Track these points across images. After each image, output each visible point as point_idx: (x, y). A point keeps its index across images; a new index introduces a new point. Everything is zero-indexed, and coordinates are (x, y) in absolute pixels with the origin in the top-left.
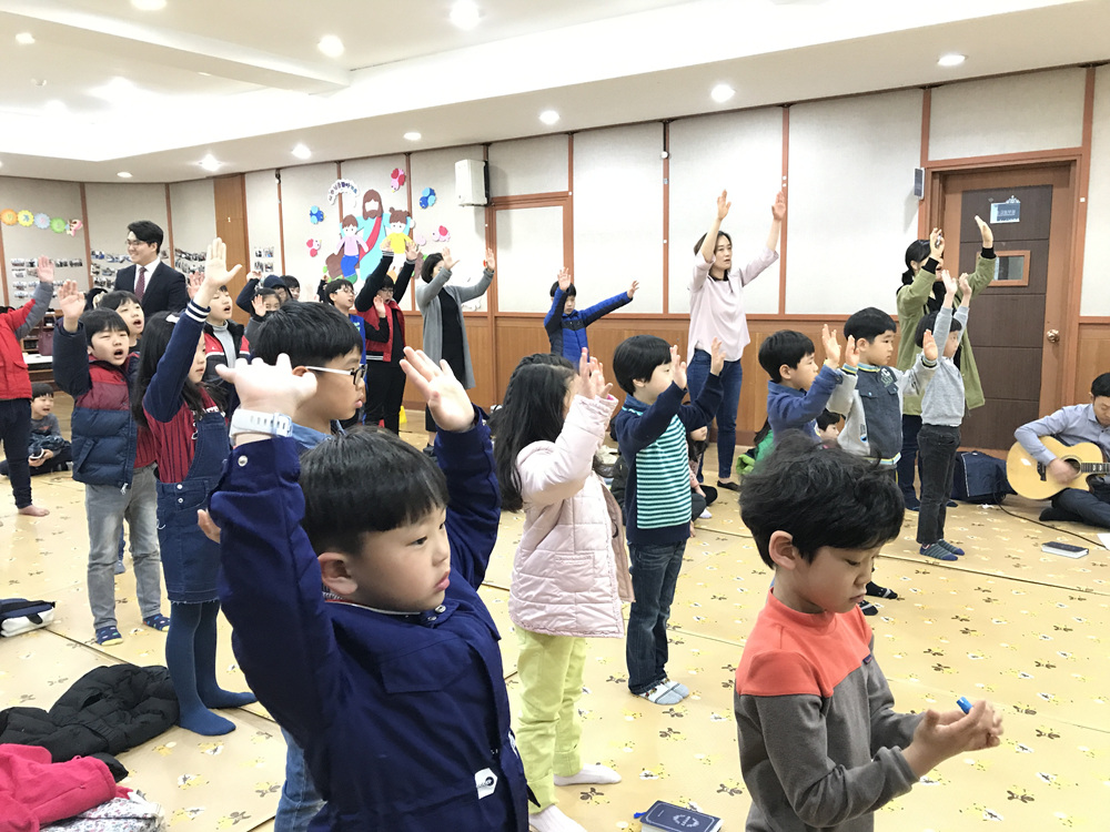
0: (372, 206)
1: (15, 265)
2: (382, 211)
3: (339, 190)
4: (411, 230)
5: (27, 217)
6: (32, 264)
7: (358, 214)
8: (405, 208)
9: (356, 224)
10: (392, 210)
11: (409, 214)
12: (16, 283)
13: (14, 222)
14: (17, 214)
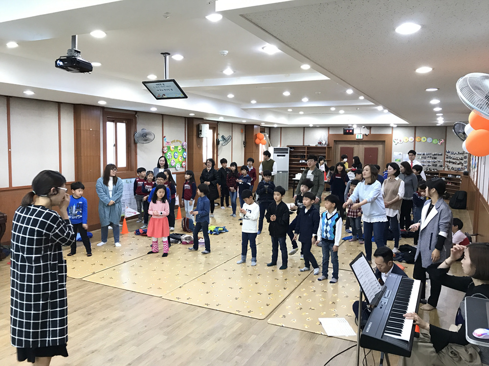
5: (424, 139)
6: (424, 155)
13: (420, 141)
14: (421, 138)
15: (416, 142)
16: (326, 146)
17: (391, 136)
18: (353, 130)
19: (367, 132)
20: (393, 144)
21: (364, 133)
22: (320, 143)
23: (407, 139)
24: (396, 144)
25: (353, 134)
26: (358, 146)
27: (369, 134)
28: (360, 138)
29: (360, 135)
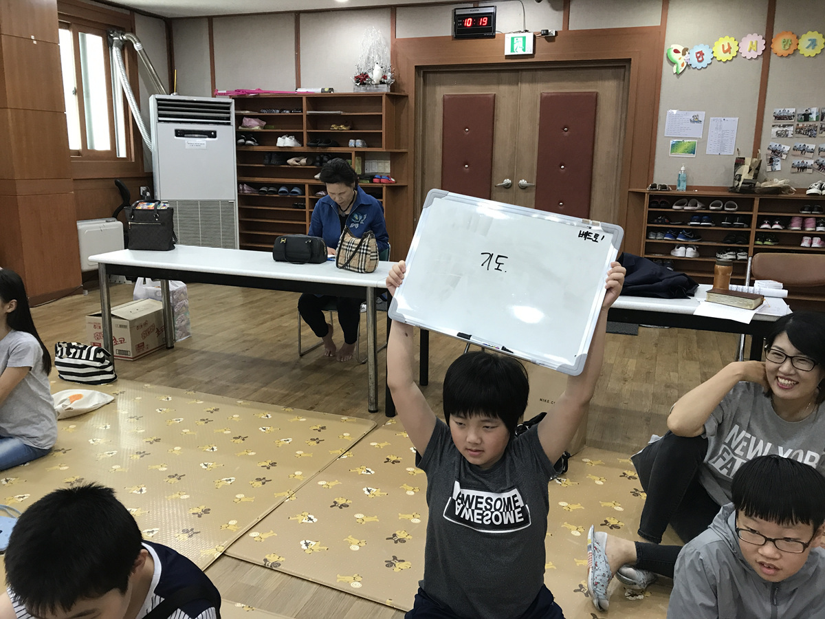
1: (778, 118)
5: (813, 43)
6: (806, 117)
12: (774, 145)
13: (791, 51)
14: (798, 38)
15: (773, 58)
16: (385, 89)
17: (656, 37)
18: (492, 17)
19: (550, 21)
20: (668, 71)
21: (539, 28)
22: (362, 79)
23: (734, 45)
24: (678, 75)
25: (493, 37)
26: (514, 88)
27: (560, 28)
28: (524, 50)
29: (524, 38)
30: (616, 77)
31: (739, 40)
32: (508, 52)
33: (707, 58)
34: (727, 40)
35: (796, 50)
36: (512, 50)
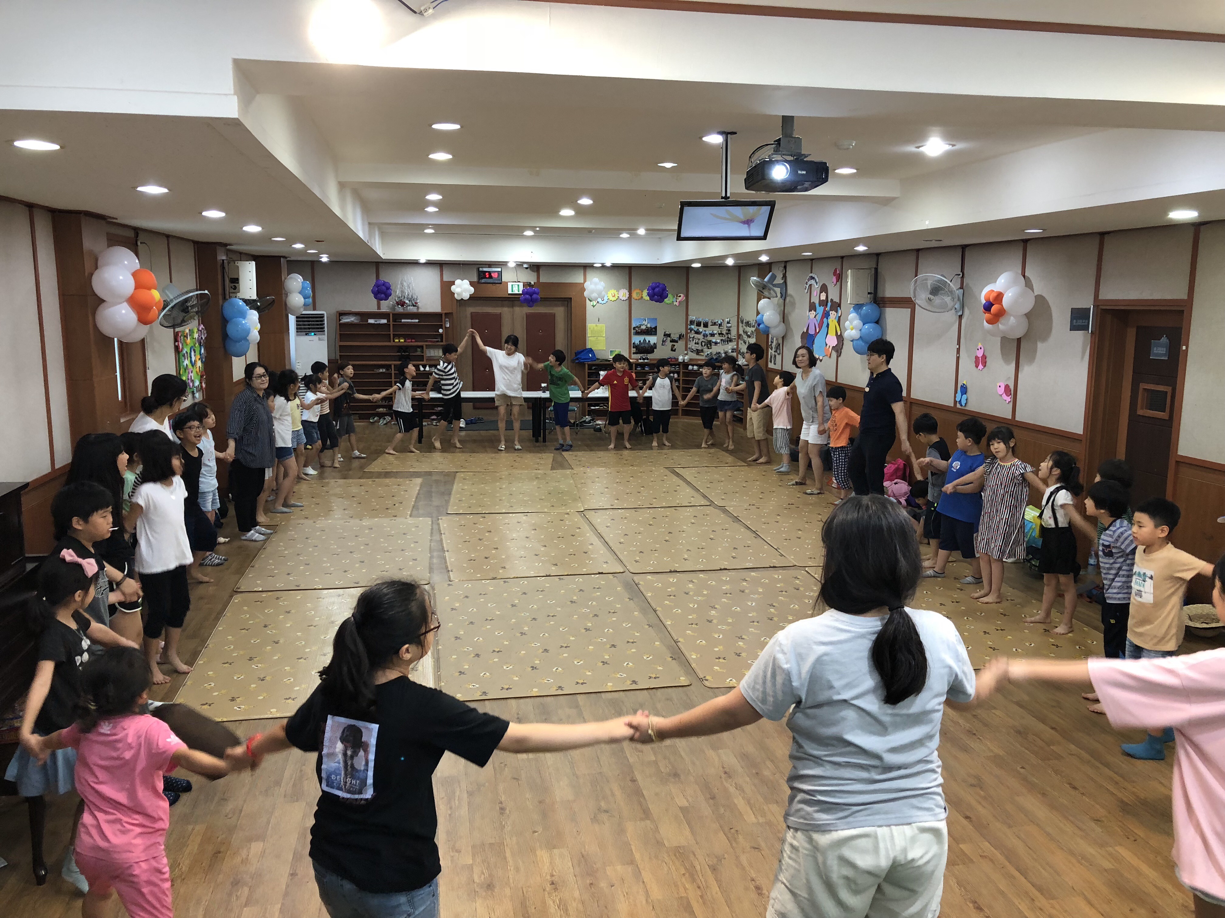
0: (823, 297)
2: (827, 302)
3: (809, 283)
4: (839, 317)
7: (817, 302)
8: (838, 301)
9: (815, 311)
10: (832, 300)
11: (839, 305)
13: (640, 297)
14: (642, 292)
15: (633, 300)
17: (581, 287)
18: (500, 273)
19: (531, 278)
20: (588, 304)
21: (526, 281)
23: (616, 293)
24: (594, 306)
25: (501, 283)
26: (511, 309)
27: (536, 281)
28: (519, 291)
29: (518, 285)
30: (563, 305)
31: (618, 291)
32: (510, 292)
33: (606, 300)
34: (613, 291)
35: (642, 297)
36: (512, 291)
